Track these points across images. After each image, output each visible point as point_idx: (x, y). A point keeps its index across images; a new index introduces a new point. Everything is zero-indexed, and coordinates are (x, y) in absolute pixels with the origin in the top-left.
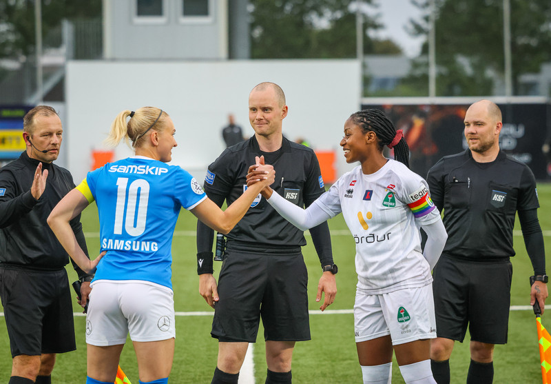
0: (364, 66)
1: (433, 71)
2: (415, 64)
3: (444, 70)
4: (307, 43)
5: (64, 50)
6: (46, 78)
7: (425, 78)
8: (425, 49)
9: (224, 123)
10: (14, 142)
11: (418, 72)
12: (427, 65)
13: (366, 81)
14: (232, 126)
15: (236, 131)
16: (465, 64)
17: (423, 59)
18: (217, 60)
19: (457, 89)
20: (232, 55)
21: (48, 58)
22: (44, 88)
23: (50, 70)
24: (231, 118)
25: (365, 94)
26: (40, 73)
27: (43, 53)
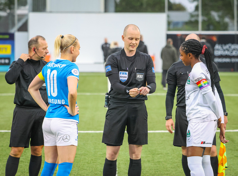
0: (168, 16)
1: (200, 19)
2: (192, 16)
3: (206, 18)
4: (142, 5)
5: (28, 7)
6: (19, 20)
7: (197, 22)
8: (197, 8)
9: (102, 42)
10: (4, 50)
11: (193, 19)
12: (198, 16)
13: (169, 23)
14: (106, 44)
15: (108, 46)
16: (215, 15)
17: (196, 13)
18: (99, 12)
19: (211, 27)
20: (106, 10)
21: (20, 11)
22: (18, 25)
23: (21, 17)
24: (106, 40)
25: (169, 29)
26: (16, 18)
27: (18, 8)
